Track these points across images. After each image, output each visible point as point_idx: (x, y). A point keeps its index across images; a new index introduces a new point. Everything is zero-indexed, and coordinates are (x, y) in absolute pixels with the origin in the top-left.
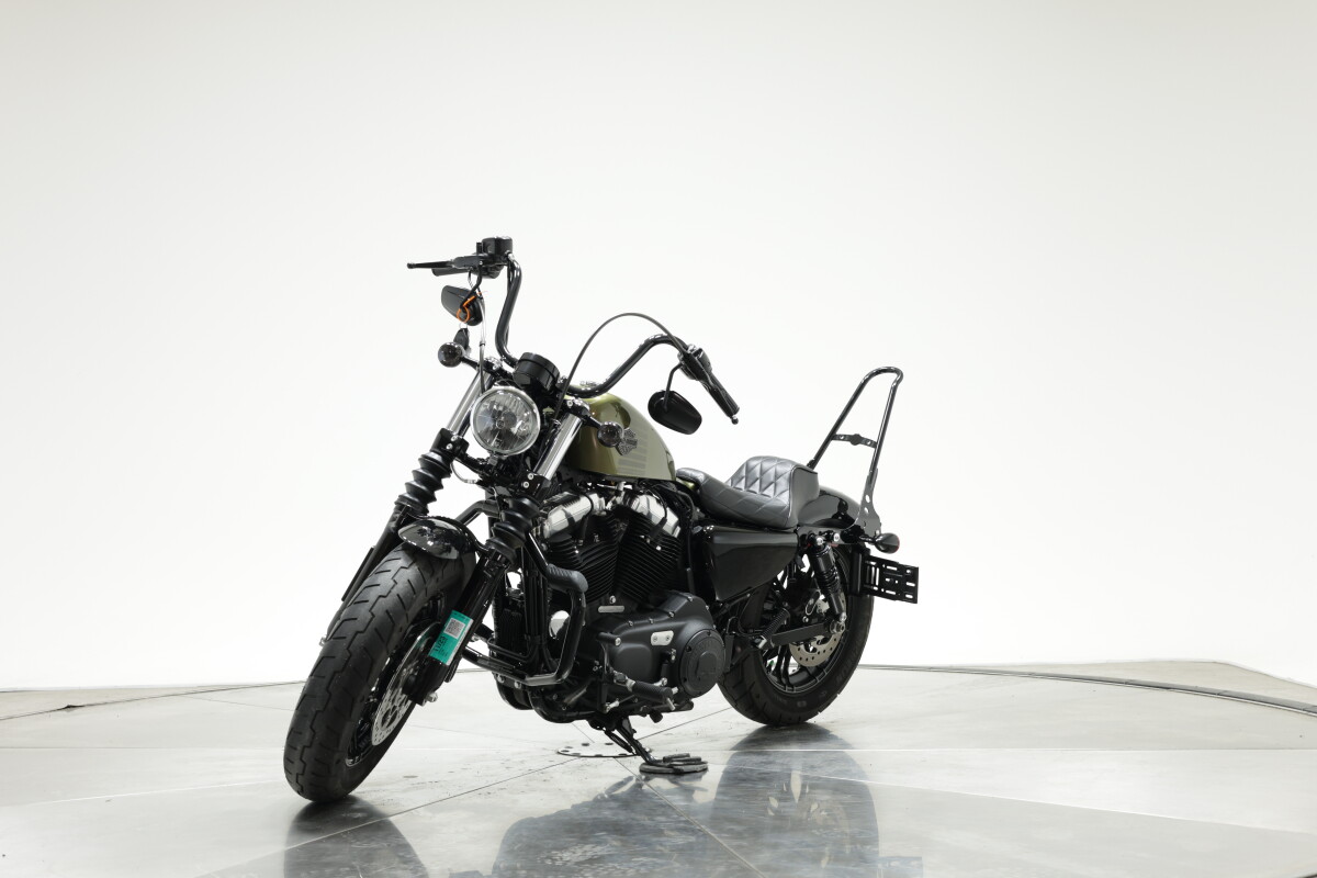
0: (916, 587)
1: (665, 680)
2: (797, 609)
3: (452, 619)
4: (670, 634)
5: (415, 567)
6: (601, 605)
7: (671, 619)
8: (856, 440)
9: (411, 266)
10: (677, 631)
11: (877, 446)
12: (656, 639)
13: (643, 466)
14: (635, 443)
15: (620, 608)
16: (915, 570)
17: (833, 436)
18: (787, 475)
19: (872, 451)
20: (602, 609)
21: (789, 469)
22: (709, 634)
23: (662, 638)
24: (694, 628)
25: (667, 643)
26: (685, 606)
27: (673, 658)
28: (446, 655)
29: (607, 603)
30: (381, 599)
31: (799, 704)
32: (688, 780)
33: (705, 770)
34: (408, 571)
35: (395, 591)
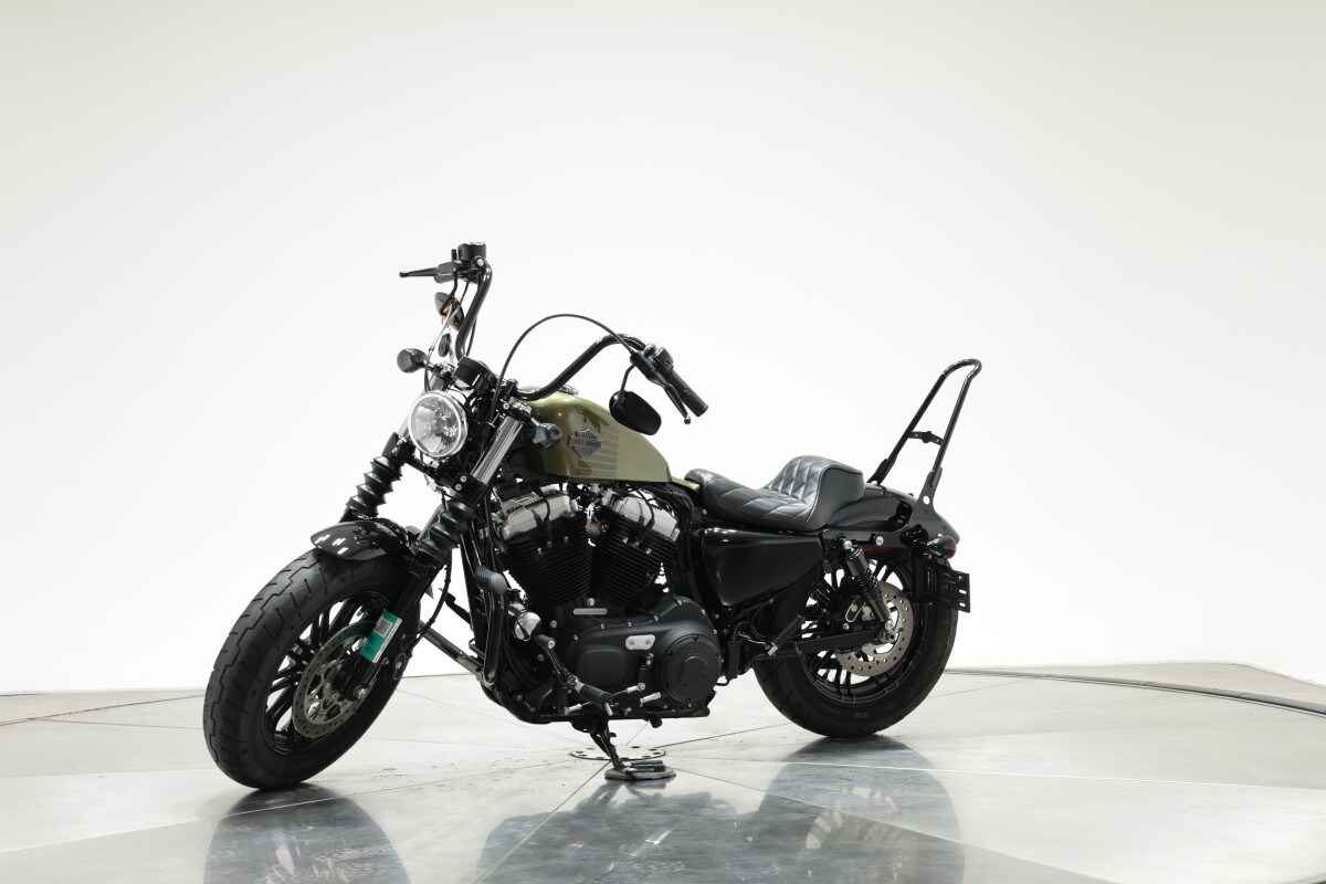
0: (968, 595)
1: (643, 686)
2: (836, 616)
3: (382, 618)
4: (652, 638)
5: (318, 566)
6: (577, 607)
7: (655, 623)
8: (927, 437)
9: (403, 275)
10: (659, 636)
11: (943, 443)
12: (632, 643)
13: (614, 468)
14: (598, 445)
15: (602, 611)
16: (966, 577)
17: (909, 433)
18: (818, 476)
19: (936, 448)
20: (577, 611)
21: (819, 470)
22: (696, 639)
23: (641, 641)
24: (681, 632)
25: (648, 647)
26: (675, 608)
27: (649, 662)
28: (374, 653)
29: (585, 605)
30: (274, 597)
31: (857, 715)
32: (644, 787)
33: (669, 777)
34: (310, 570)
35: (288, 590)
